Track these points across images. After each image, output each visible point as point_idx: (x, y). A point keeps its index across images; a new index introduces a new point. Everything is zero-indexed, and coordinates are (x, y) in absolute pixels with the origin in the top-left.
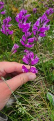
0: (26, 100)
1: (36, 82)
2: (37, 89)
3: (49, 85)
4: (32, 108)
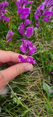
1: (32, 72)
2: (33, 80)
3: (46, 75)
4: (27, 98)
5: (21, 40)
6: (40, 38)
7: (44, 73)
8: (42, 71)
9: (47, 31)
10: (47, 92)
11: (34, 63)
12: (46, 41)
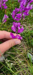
0: (13, 58)
1: (20, 45)
2: (20, 51)
3: (29, 48)
4: (17, 63)
5: (13, 23)
6: (26, 22)
7: (28, 46)
8: (27, 44)
9: (30, 16)
10: (30, 59)
11: (21, 39)
12: (29, 24)
